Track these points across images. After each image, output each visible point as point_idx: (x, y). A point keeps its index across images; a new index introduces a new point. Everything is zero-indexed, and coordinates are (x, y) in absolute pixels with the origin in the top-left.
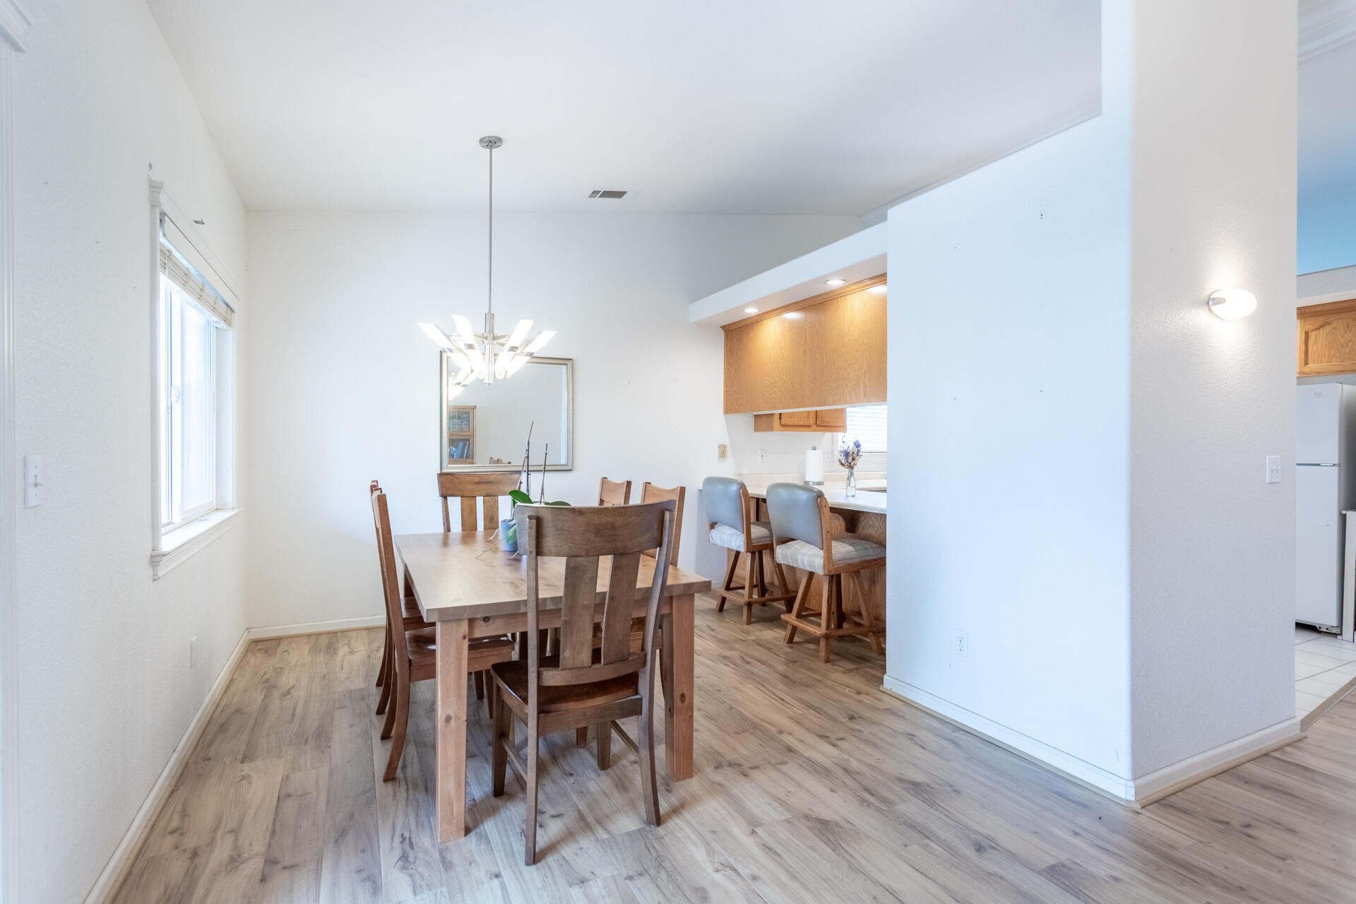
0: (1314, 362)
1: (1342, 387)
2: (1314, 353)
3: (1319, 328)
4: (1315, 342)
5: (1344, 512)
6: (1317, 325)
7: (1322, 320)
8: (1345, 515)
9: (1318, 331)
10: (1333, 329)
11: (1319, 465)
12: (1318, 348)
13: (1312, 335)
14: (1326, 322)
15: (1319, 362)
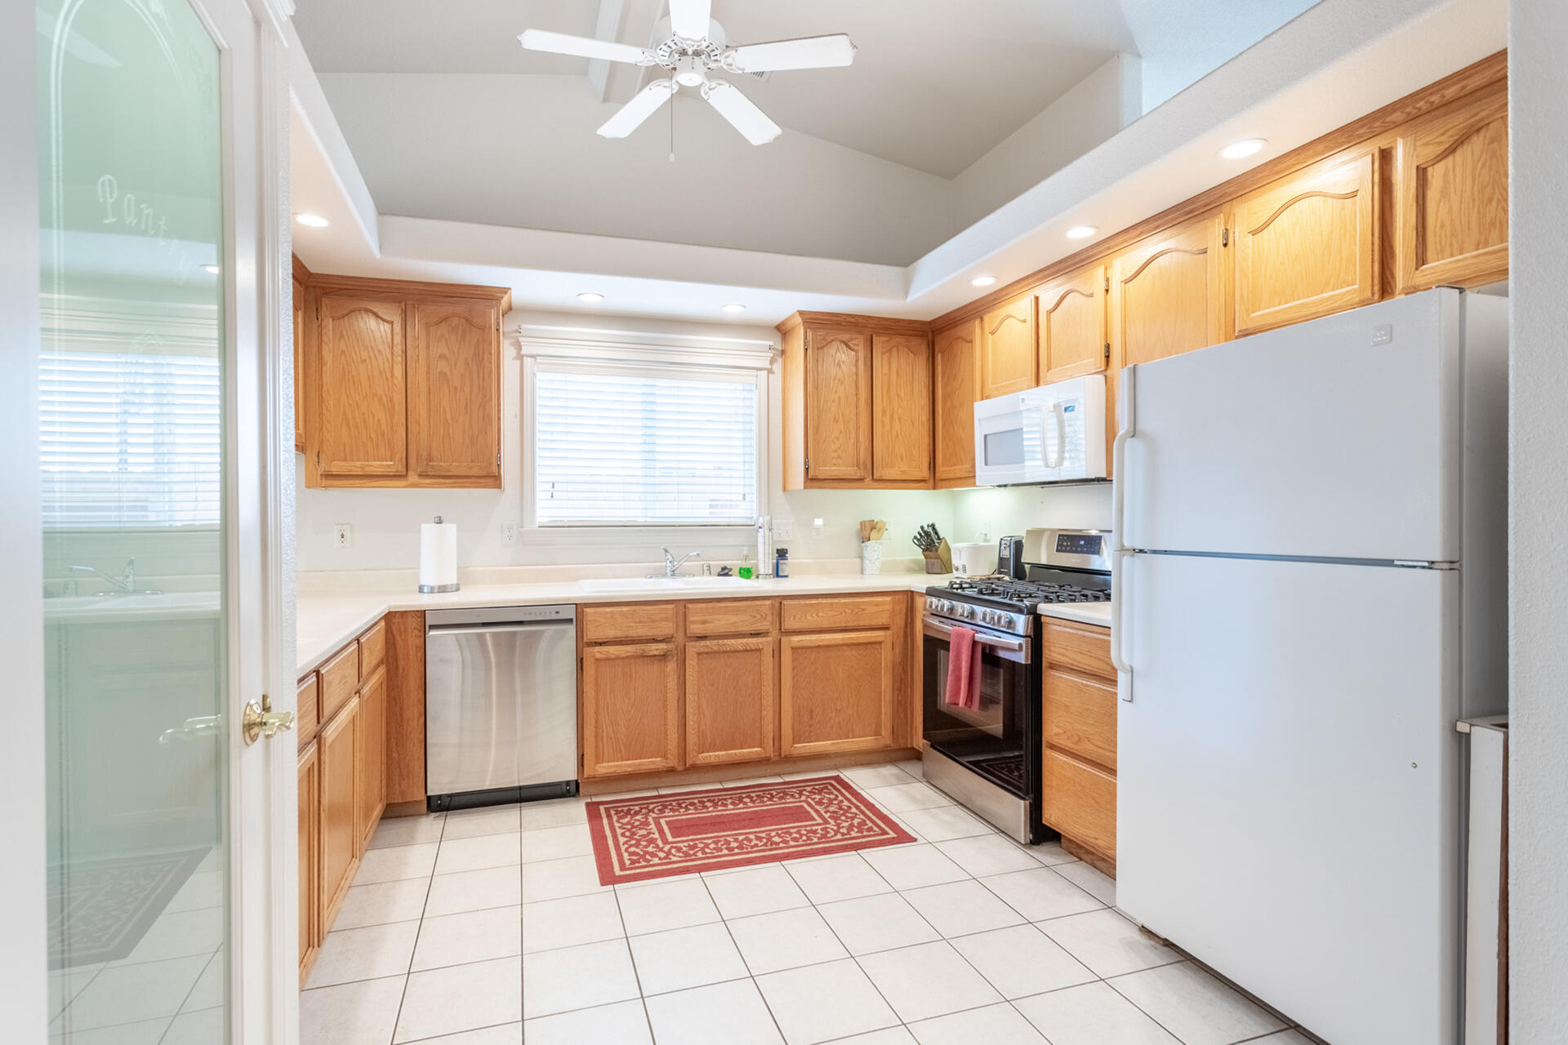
0: (1441, 255)
1: (1462, 304)
2: (1442, 226)
3: (1452, 150)
4: (1444, 194)
5: (1463, 727)
6: (1447, 141)
7: (1459, 121)
8: (1466, 738)
9: (1450, 159)
10: (1492, 141)
11: (1389, 563)
12: (1450, 209)
13: (1436, 174)
14: (1473, 125)
15: (1456, 249)
